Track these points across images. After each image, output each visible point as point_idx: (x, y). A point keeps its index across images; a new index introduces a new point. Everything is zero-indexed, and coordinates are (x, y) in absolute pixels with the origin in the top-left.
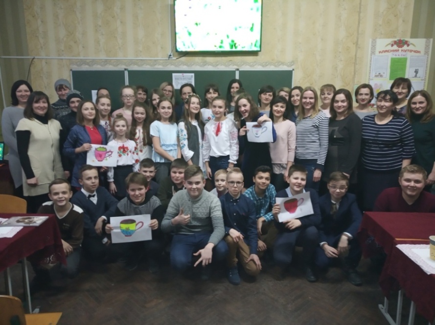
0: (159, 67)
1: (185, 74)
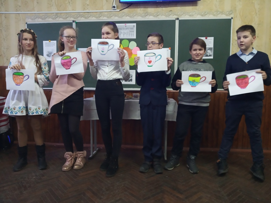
1: (128, 24)
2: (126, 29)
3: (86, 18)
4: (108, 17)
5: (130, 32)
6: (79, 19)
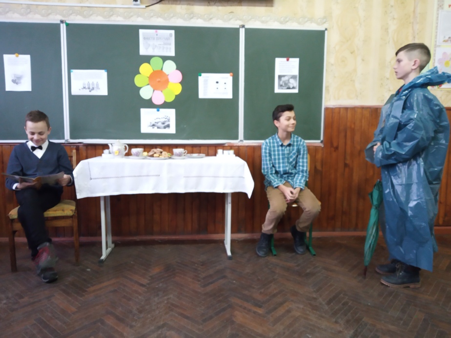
0: (118, 20)
1: (160, 31)
2: (158, 39)
3: (85, 17)
4: (125, 18)
5: (165, 44)
6: (73, 16)
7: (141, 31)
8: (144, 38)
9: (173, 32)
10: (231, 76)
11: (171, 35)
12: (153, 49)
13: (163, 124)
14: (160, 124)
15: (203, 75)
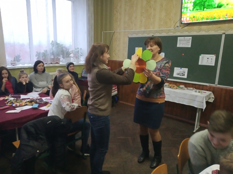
0: (171, 34)
1: (186, 38)
2: (184, 41)
3: (160, 33)
4: (174, 33)
5: (187, 42)
6: (156, 34)
7: (179, 38)
8: (179, 41)
9: (191, 38)
10: (215, 56)
11: (190, 39)
12: (182, 45)
13: (182, 74)
14: (181, 74)
15: (202, 55)
